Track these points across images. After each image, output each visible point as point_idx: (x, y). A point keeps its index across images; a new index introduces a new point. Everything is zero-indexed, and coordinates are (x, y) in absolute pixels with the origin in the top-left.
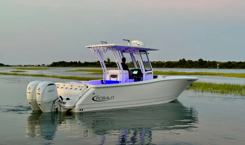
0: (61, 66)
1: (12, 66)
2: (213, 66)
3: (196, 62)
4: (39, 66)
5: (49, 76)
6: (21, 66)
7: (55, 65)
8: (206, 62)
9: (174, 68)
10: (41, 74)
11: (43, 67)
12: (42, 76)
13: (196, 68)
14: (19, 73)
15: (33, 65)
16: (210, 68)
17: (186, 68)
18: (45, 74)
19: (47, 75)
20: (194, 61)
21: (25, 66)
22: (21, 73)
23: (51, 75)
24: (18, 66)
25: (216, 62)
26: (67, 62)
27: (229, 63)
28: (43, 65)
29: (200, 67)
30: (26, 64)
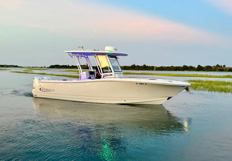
0: (57, 68)
1: (24, 67)
2: (152, 69)
3: (142, 66)
4: (42, 67)
5: (49, 75)
6: (29, 67)
7: (52, 67)
8: (148, 66)
9: (128, 70)
10: (43, 73)
11: (44, 68)
12: (44, 74)
13: (142, 70)
14: (28, 72)
15: (38, 67)
16: (150, 70)
17: (135, 70)
18: (46, 73)
19: (47, 73)
20: (140, 66)
21: (32, 67)
22: (30, 72)
23: (50, 74)
24: (28, 67)
25: (153, 66)
26: (60, 65)
27: (162, 67)
28: (44, 67)
29: (144, 70)
30: (33, 66)
